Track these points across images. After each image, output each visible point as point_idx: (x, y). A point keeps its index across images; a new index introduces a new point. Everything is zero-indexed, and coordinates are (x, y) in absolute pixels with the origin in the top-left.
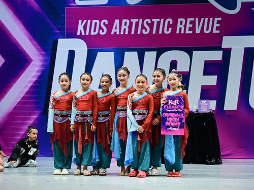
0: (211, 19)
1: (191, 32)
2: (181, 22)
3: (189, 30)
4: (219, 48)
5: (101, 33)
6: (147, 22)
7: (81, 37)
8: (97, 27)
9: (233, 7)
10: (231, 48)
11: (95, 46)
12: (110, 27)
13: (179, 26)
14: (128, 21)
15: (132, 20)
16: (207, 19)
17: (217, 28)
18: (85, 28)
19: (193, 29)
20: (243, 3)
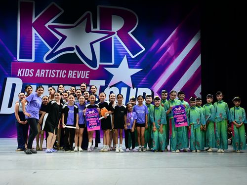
0: (85, 72)
2: (71, 72)
3: (74, 76)
4: (88, 86)
5: (30, 76)
6: (54, 72)
7: (19, 77)
8: (28, 73)
9: (96, 67)
12: (35, 73)
13: (69, 74)
14: (44, 71)
15: (46, 70)
16: (83, 72)
17: (88, 76)
18: (22, 73)
19: (76, 76)
20: (100, 65)
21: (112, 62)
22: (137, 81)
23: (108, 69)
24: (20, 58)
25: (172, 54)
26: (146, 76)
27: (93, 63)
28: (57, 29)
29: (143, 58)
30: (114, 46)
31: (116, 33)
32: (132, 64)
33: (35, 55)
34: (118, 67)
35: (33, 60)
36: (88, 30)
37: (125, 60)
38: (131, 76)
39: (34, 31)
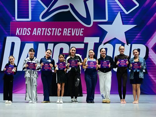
0: (79, 29)
1: (70, 35)
2: (65, 30)
3: (69, 34)
4: (83, 43)
5: (28, 34)
6: (49, 30)
7: (18, 36)
8: (26, 31)
9: (89, 24)
10: (88, 43)
11: (24, 40)
13: (64, 32)
14: (40, 29)
15: (42, 29)
16: (77, 29)
17: (82, 33)
18: (20, 31)
19: (71, 33)
20: (94, 22)
21: (106, 19)
22: (131, 37)
23: (102, 26)
24: (18, 18)
26: (141, 32)
27: (87, 20)
29: (137, 14)
30: (108, 2)
32: (125, 21)
33: (32, 14)
34: (112, 24)
35: (30, 19)
37: (119, 17)
38: (125, 33)
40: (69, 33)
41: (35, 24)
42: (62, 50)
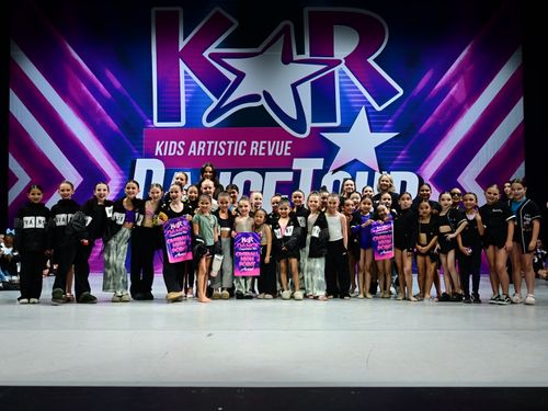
0: (283, 142)
1: (264, 154)
2: (255, 145)
4: (290, 170)
5: (178, 154)
6: (223, 144)
7: (159, 157)
8: (174, 148)
9: (304, 133)
10: (301, 170)
11: (171, 165)
12: (186, 148)
13: (252, 148)
14: (204, 143)
15: (208, 142)
16: (278, 142)
17: (288, 151)
18: (163, 148)
19: (266, 151)
20: (312, 128)
21: (335, 121)
22: (387, 157)
23: (328, 136)
24: (159, 121)
25: (461, 98)
26: (408, 147)
28: (226, 60)
29: (400, 110)
30: (340, 88)
31: (344, 61)
32: (376, 124)
33: (187, 113)
34: (348, 131)
35: (183, 123)
36: (287, 59)
37: (362, 117)
38: (376, 148)
39: (183, 67)
40: (263, 151)
41: (193, 132)
42: (247, 184)
